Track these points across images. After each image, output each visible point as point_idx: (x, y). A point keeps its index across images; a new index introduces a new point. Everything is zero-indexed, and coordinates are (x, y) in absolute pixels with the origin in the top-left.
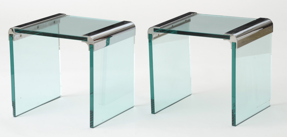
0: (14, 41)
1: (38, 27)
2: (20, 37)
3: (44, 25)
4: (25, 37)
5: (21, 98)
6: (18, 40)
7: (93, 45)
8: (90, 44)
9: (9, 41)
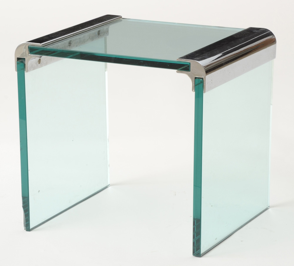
0: (27, 71)
1: (70, 43)
2: (38, 63)
3: (80, 38)
4: (46, 64)
5: (39, 191)
6: (34, 69)
7: (202, 79)
8: (196, 78)
9: (16, 73)
